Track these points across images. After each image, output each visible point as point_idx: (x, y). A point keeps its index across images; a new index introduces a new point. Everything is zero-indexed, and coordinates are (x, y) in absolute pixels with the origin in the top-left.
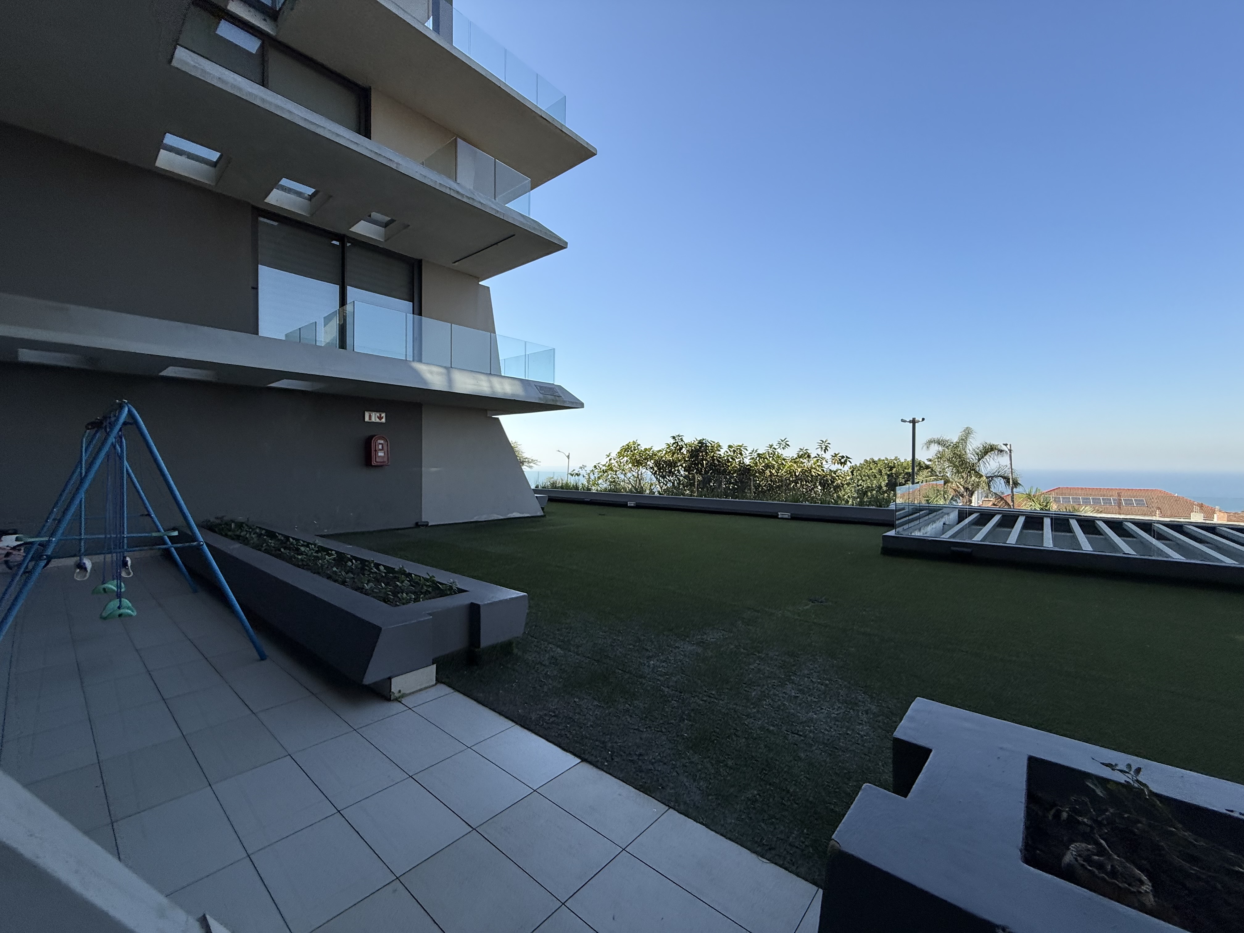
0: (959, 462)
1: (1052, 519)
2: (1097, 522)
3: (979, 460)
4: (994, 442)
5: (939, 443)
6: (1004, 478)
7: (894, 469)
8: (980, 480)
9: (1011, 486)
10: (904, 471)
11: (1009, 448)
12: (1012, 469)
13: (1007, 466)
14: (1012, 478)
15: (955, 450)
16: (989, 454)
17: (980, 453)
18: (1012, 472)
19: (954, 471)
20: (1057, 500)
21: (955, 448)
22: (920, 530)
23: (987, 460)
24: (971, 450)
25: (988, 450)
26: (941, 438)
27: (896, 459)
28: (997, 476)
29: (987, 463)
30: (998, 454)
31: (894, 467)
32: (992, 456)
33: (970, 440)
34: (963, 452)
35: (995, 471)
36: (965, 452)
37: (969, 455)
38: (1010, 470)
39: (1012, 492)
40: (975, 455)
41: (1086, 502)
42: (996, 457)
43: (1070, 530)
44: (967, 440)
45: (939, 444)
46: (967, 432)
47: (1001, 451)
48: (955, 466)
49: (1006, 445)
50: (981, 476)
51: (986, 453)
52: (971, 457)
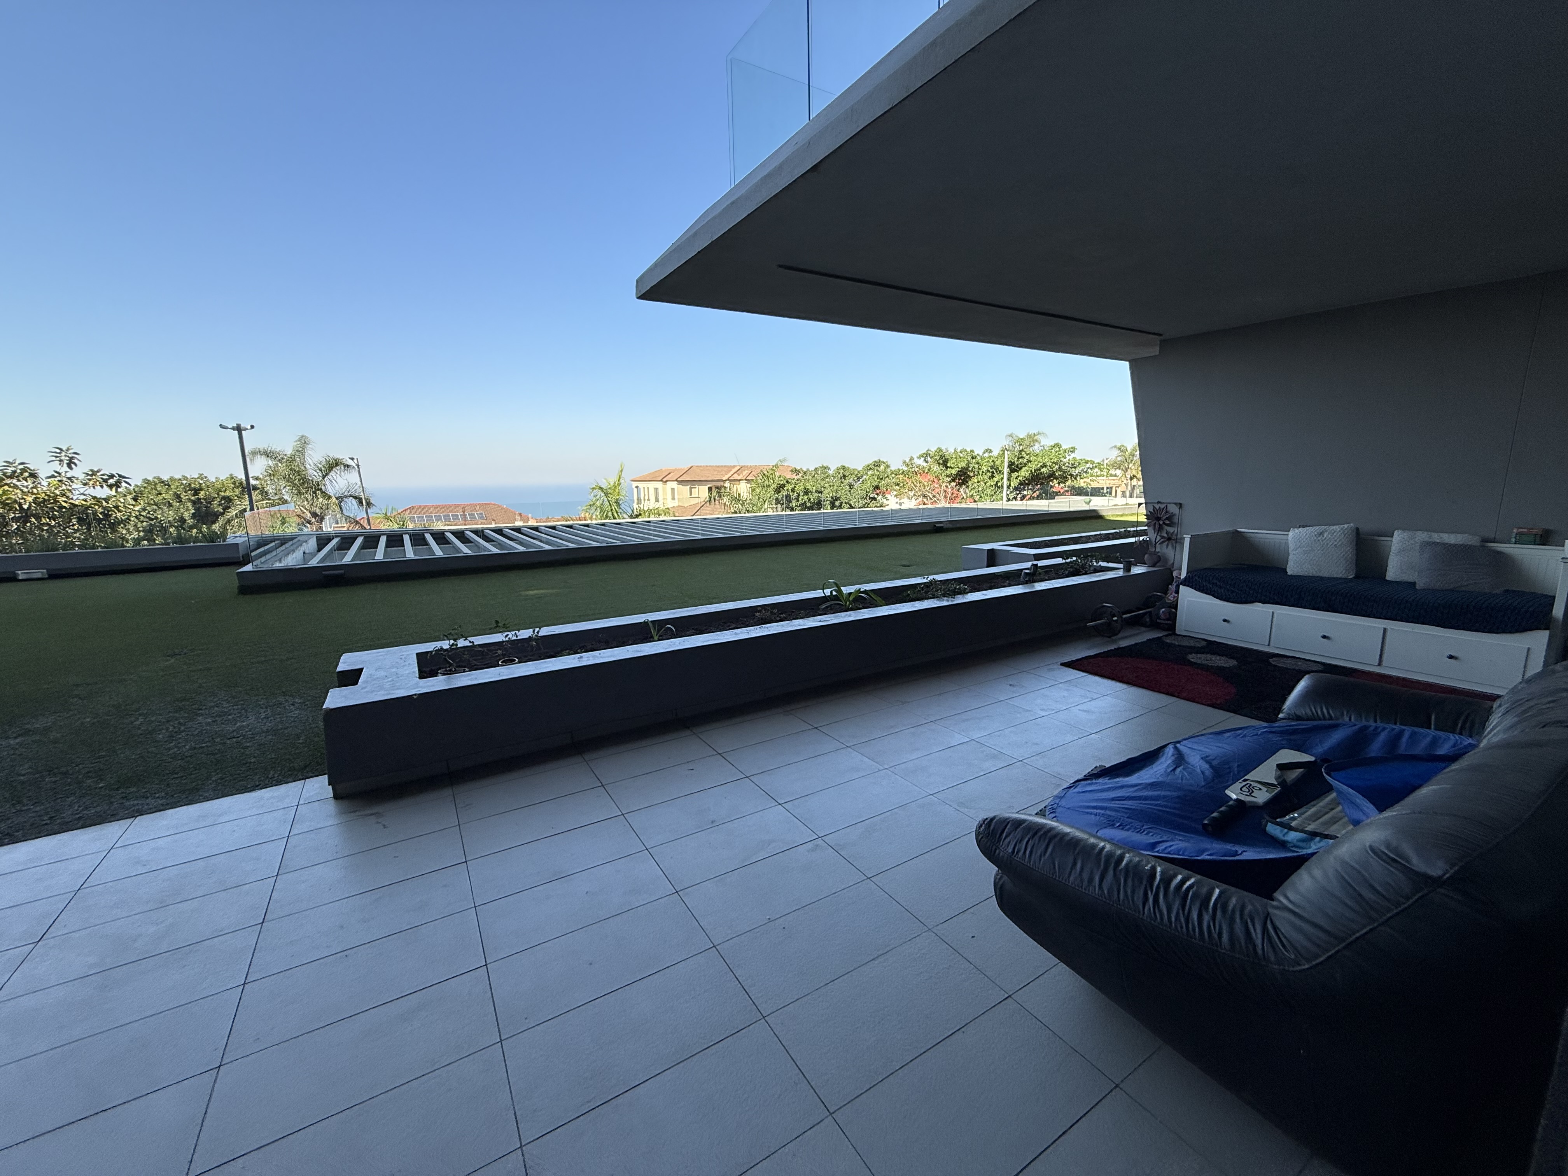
0: (299, 480)
1: (410, 536)
2: (446, 533)
3: (324, 477)
4: (339, 456)
5: (267, 454)
6: (356, 498)
7: (202, 493)
8: (329, 502)
9: (365, 507)
10: (218, 494)
11: (356, 462)
12: (363, 487)
13: (356, 484)
14: (365, 498)
15: (291, 465)
16: (334, 469)
17: (323, 469)
18: (363, 490)
19: (294, 491)
20: (412, 519)
21: (290, 462)
22: (280, 561)
23: (333, 478)
24: (312, 465)
25: (333, 465)
26: (269, 449)
27: (201, 477)
28: (348, 496)
29: (333, 481)
30: (345, 470)
31: (202, 490)
32: (338, 472)
33: (309, 451)
34: (302, 468)
35: (344, 490)
36: (305, 467)
37: (310, 471)
38: (361, 488)
39: (367, 513)
40: (318, 471)
41: (438, 518)
42: (343, 473)
43: (426, 543)
44: (305, 452)
45: (268, 456)
46: (303, 441)
47: (348, 466)
48: (294, 485)
49: (352, 459)
50: (330, 497)
51: (331, 468)
52: (314, 474)
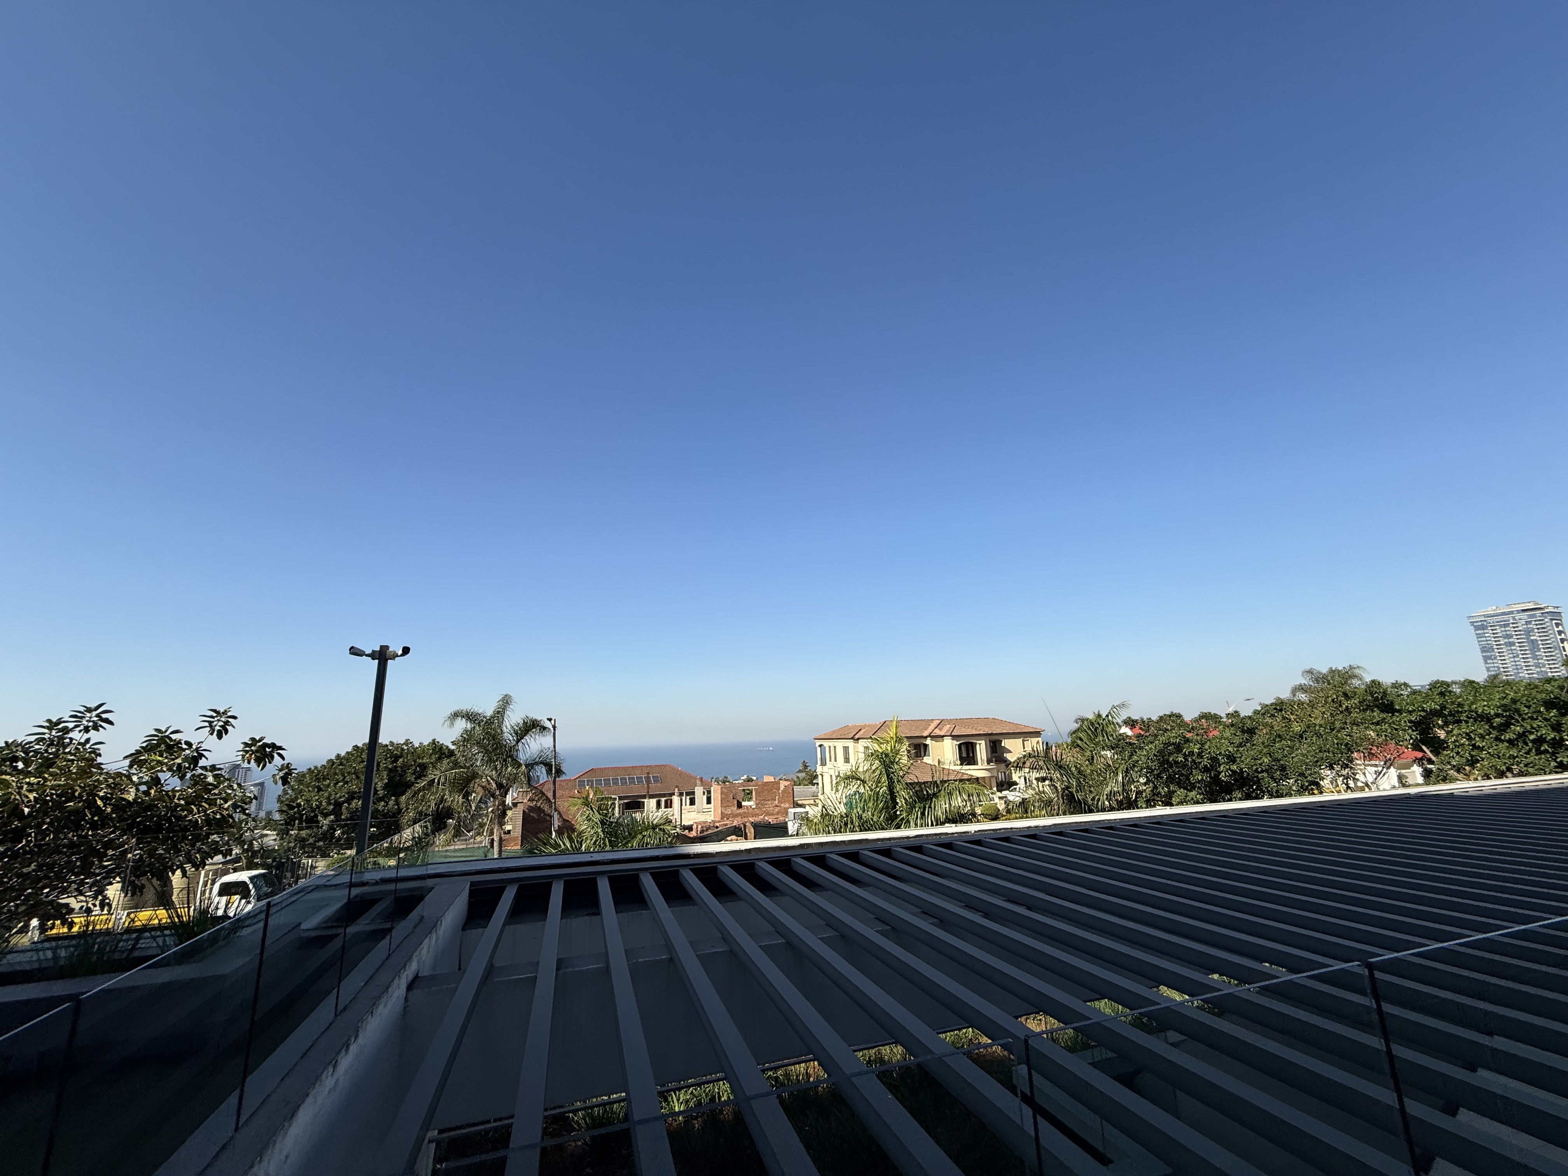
0: (493, 746)
3: (518, 741)
4: (536, 716)
5: (468, 716)
6: (546, 765)
7: (401, 760)
8: (518, 771)
9: (553, 775)
10: (415, 761)
11: (553, 723)
12: (555, 752)
13: (549, 749)
14: (555, 765)
15: (487, 728)
16: (530, 732)
17: (519, 732)
18: (555, 756)
19: (486, 759)
21: (488, 725)
23: (527, 742)
24: (509, 727)
25: (530, 726)
26: (472, 710)
27: (407, 743)
28: (537, 764)
29: (527, 746)
30: (540, 733)
31: (401, 757)
32: (533, 736)
33: (508, 712)
34: (499, 731)
35: (535, 756)
36: (501, 730)
37: (506, 734)
38: (553, 753)
39: (554, 783)
40: (514, 734)
42: (537, 736)
44: (504, 713)
45: (468, 718)
46: (505, 701)
47: (544, 728)
48: (487, 752)
49: (550, 720)
50: (520, 765)
51: (526, 731)
52: (508, 736)
